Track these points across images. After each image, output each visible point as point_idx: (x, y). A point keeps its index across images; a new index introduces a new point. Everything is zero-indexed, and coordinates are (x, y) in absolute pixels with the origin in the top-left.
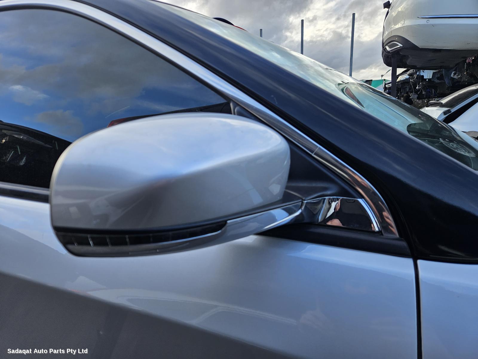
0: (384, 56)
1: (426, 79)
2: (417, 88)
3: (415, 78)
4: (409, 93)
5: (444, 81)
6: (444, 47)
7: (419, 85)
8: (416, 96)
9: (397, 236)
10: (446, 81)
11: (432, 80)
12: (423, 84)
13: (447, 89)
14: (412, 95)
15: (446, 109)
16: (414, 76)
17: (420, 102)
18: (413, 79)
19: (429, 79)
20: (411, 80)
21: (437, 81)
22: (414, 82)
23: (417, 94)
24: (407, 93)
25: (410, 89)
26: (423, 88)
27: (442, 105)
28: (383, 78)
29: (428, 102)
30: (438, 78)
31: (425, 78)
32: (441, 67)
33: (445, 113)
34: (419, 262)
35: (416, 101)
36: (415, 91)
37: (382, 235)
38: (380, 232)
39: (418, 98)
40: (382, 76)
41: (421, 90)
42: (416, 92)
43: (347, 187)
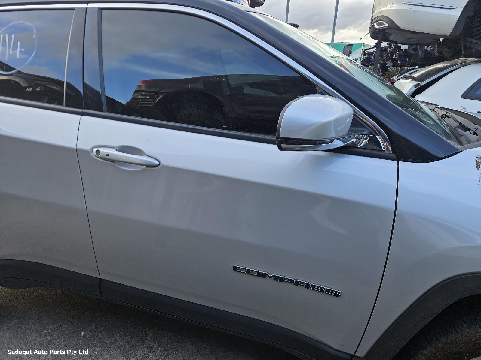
0: (372, 31)
1: (403, 50)
2: (393, 57)
3: (393, 48)
4: (386, 60)
5: (418, 53)
6: (421, 31)
7: (395, 54)
8: (392, 64)
9: (391, 152)
10: (420, 53)
11: (408, 51)
12: (399, 54)
13: (420, 60)
14: (388, 63)
15: (417, 83)
16: (393, 45)
17: (394, 69)
18: (391, 48)
19: (405, 50)
20: (389, 49)
21: (412, 52)
22: (391, 51)
23: (393, 62)
24: (384, 60)
25: (387, 57)
26: (399, 58)
27: (414, 79)
28: (362, 42)
29: (401, 70)
30: (413, 50)
31: (401, 48)
32: (417, 44)
33: (415, 86)
34: (399, 162)
35: (390, 69)
36: (391, 59)
37: (385, 152)
38: (384, 151)
39: (393, 66)
40: (361, 38)
41: (397, 59)
42: (393, 60)
43: (372, 131)
